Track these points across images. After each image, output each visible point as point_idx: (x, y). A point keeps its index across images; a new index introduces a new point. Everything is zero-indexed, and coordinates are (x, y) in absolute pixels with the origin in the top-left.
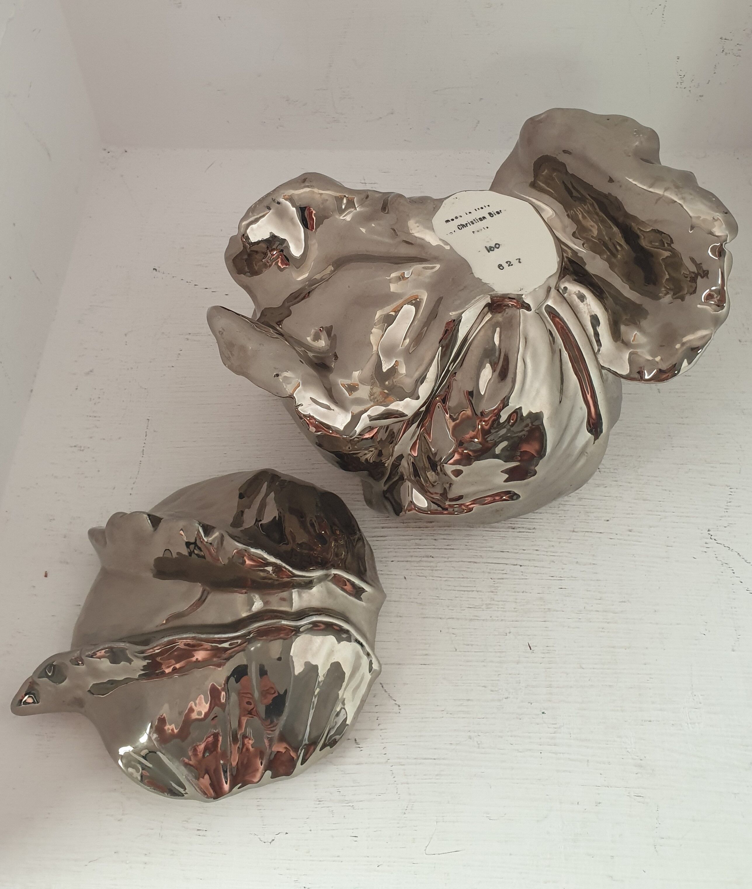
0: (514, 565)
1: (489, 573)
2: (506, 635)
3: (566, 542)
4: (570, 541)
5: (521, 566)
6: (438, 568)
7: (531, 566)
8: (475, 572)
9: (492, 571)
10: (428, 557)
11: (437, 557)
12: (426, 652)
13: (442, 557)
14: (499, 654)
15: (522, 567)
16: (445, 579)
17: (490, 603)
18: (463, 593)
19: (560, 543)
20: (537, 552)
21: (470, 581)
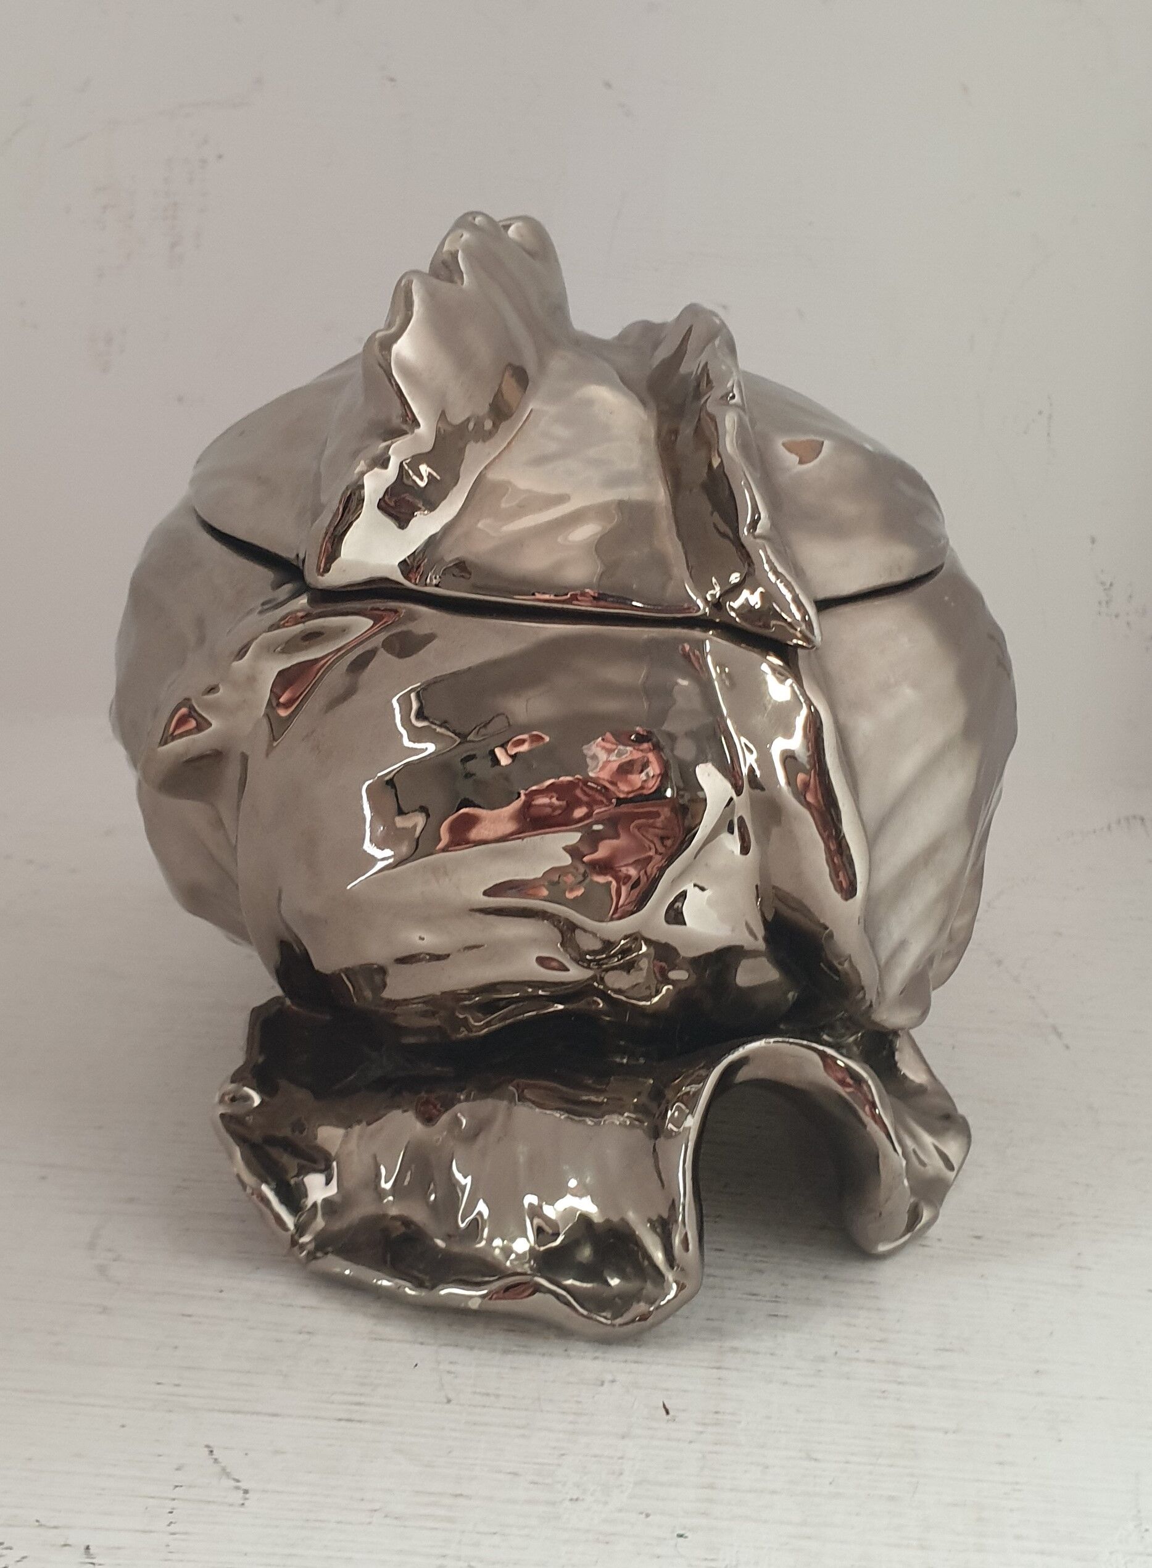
14: (571, 1417)
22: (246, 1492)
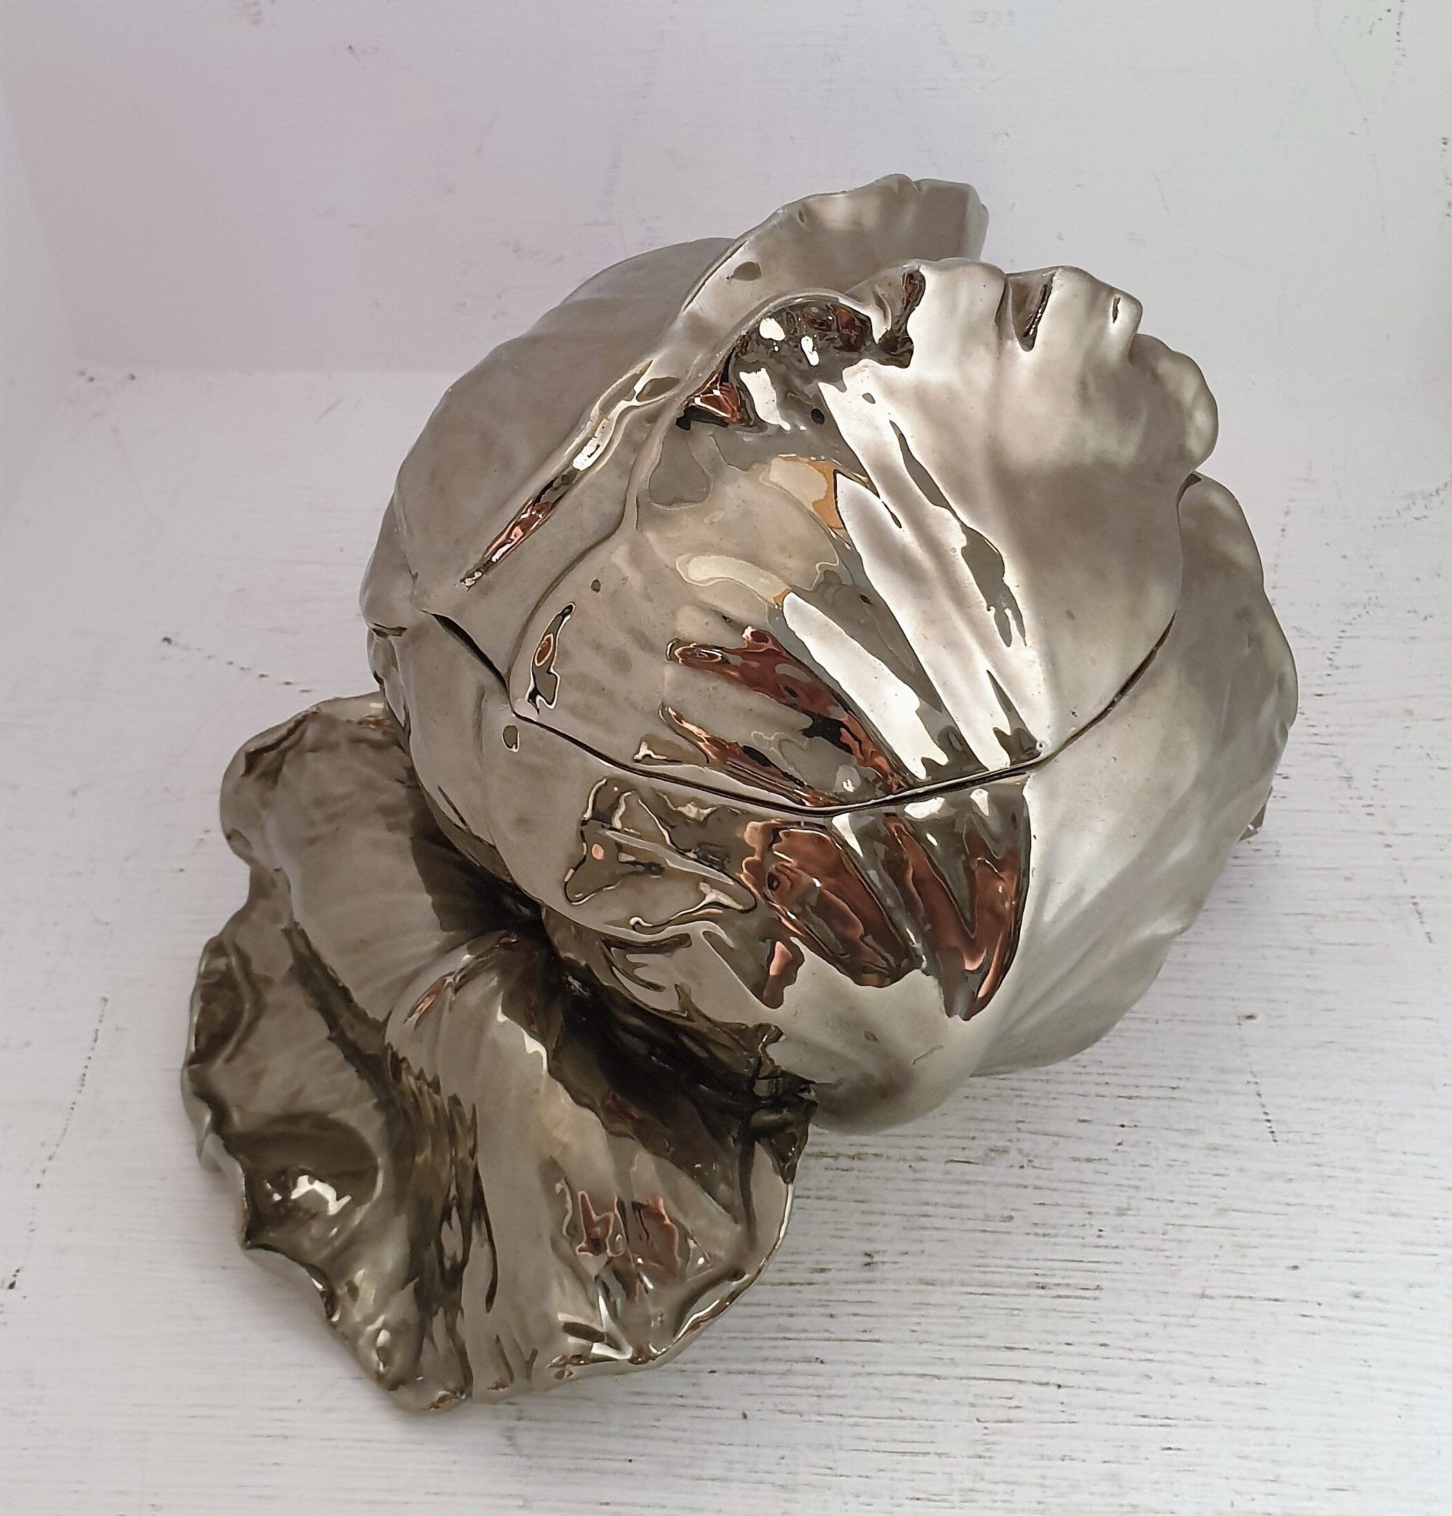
0: (1041, 1384)
1: (973, 1405)
3: (1181, 1325)
4: (1193, 1321)
5: (1059, 1386)
6: (833, 1392)
7: (1087, 1388)
8: (934, 1403)
9: (980, 1401)
10: (808, 1361)
11: (832, 1362)
13: (848, 1362)
15: (1061, 1390)
16: (851, 1421)
17: (971, 1486)
18: (899, 1457)
19: (1165, 1326)
20: (1103, 1351)
21: (921, 1427)
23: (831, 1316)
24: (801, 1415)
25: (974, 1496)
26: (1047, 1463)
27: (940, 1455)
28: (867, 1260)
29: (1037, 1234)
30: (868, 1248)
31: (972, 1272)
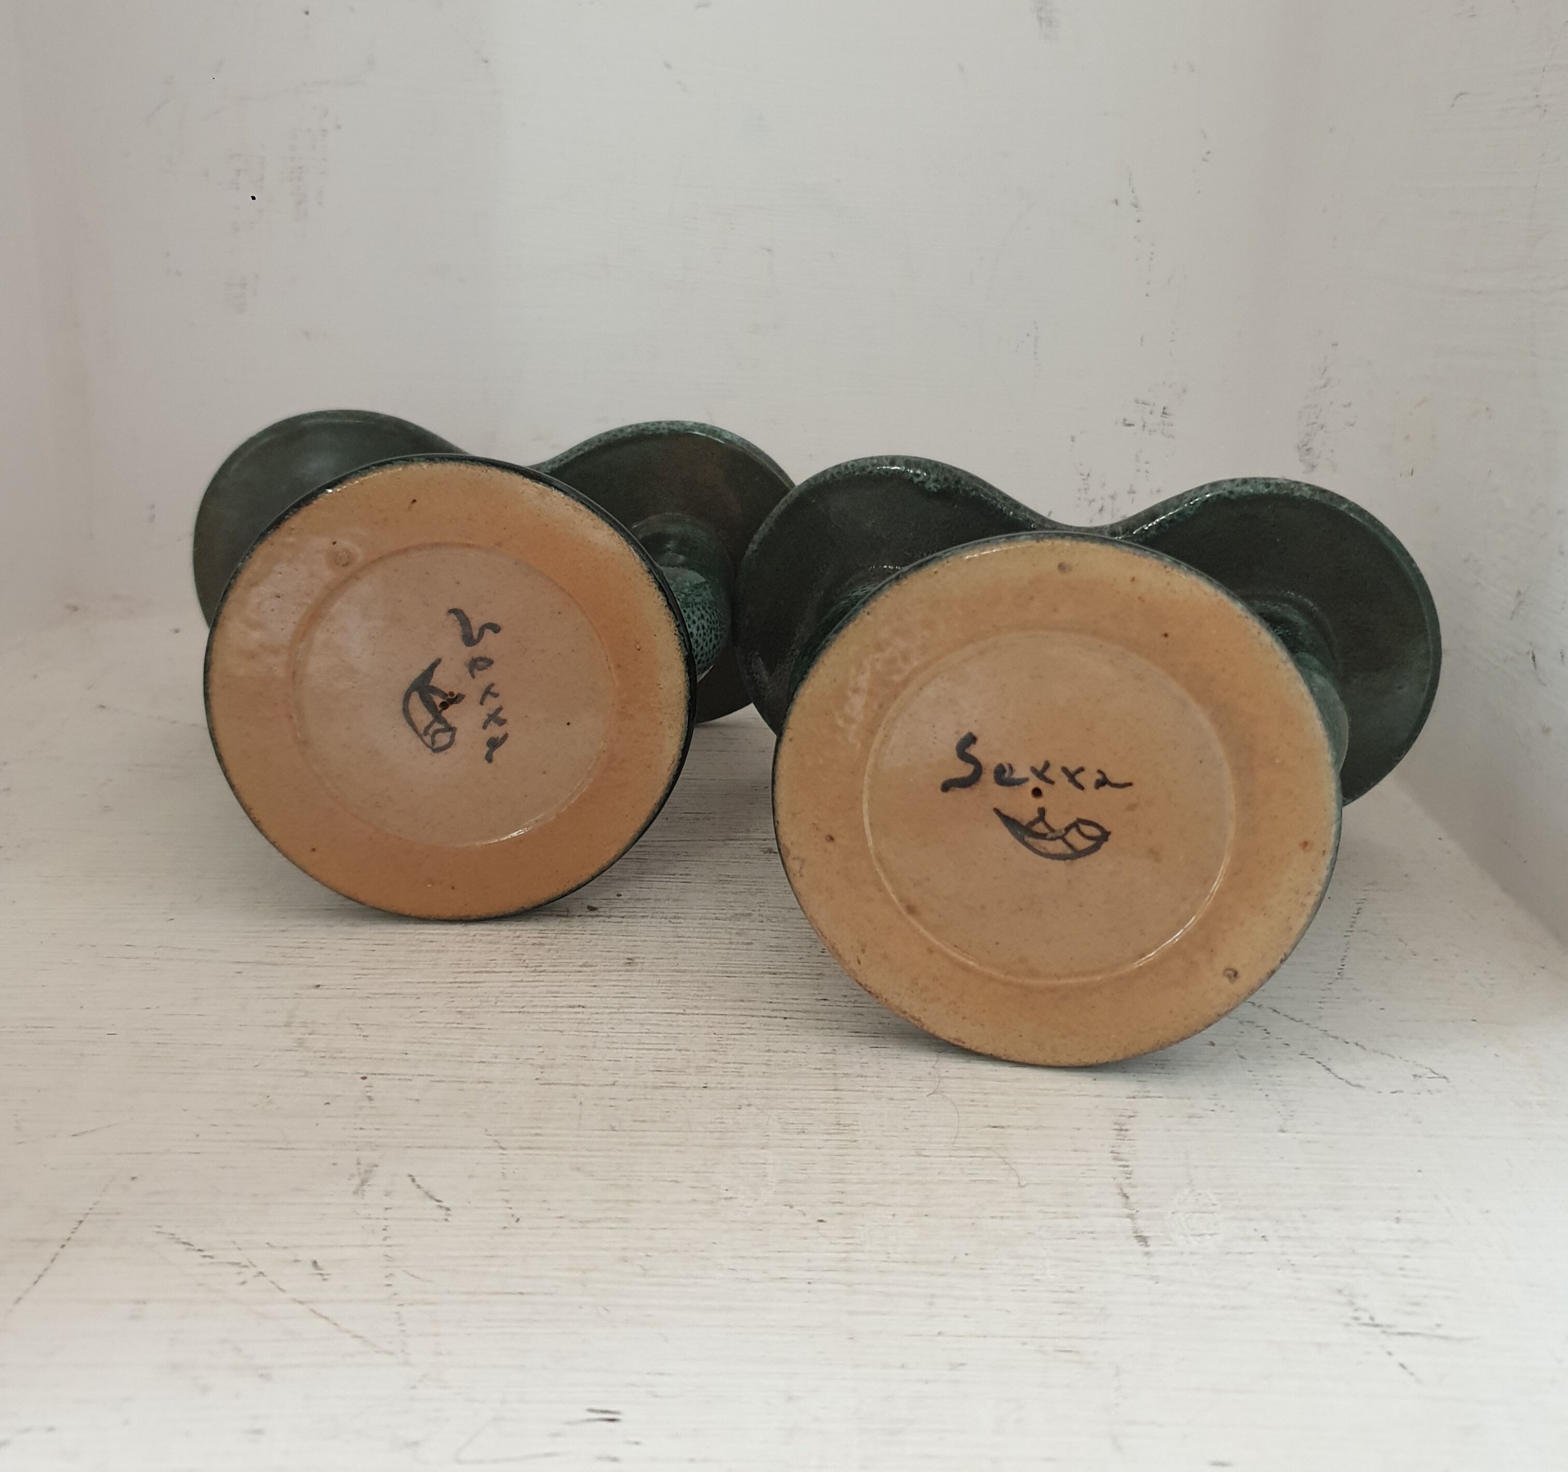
2: (740, 1108)
5: (785, 1018)
12: (538, 1131)
14: (717, 1135)
15: (786, 1020)
17: (706, 1065)
22: (448, 1209)
23: (595, 986)
24: (561, 1032)
25: (708, 1069)
26: (772, 1054)
27: (680, 1050)
28: (629, 961)
29: (771, 951)
30: (630, 956)
31: (717, 967)
